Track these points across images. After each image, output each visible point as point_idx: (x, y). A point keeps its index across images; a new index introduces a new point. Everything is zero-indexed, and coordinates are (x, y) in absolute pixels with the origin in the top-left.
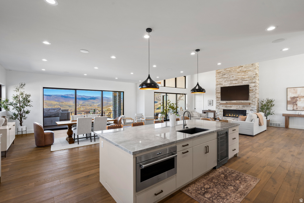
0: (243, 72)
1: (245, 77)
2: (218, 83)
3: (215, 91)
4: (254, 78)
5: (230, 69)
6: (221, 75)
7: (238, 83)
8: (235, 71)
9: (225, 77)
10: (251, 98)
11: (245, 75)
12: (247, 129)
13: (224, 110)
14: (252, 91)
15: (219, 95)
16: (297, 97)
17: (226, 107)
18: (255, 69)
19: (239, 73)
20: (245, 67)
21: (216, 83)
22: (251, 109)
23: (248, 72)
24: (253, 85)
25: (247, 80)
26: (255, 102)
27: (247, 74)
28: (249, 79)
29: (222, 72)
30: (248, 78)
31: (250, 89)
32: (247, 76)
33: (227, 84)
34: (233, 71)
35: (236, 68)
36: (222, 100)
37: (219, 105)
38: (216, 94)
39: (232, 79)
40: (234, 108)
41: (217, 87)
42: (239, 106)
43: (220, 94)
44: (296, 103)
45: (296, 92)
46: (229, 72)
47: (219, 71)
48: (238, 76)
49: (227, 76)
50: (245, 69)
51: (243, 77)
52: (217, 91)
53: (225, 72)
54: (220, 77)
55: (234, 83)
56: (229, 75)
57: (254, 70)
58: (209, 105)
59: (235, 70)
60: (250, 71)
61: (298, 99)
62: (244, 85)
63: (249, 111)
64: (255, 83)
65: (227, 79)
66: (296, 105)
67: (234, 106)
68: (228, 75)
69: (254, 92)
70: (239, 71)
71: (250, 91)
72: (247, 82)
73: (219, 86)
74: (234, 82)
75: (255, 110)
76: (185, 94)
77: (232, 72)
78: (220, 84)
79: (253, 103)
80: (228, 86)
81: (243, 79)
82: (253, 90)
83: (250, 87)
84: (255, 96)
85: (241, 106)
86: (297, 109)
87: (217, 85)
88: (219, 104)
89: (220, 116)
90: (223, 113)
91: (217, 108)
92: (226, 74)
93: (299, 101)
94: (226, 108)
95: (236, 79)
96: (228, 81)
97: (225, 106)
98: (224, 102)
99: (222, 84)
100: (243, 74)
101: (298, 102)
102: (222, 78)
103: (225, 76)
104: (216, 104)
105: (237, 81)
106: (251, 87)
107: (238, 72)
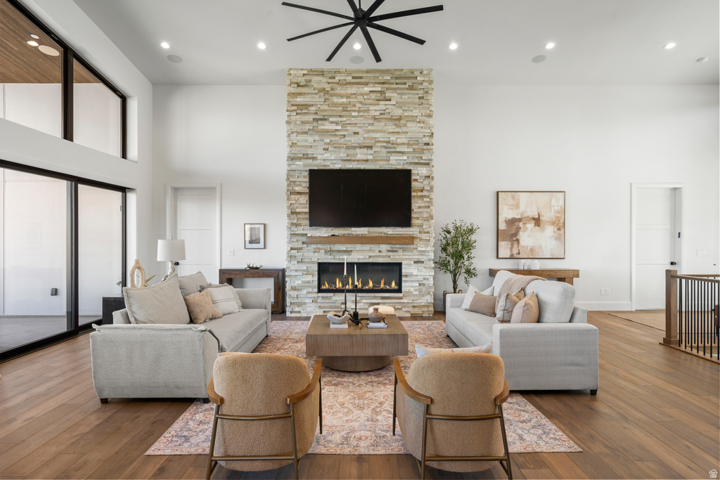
0: (390, 119)
1: (399, 141)
2: (295, 150)
3: (286, 183)
4: (425, 147)
5: (344, 100)
6: (310, 118)
7: (375, 160)
8: (364, 111)
9: (327, 131)
10: (418, 218)
11: (398, 133)
12: (571, 364)
13: (320, 264)
14: (420, 194)
15: (303, 204)
16: (520, 220)
17: (331, 252)
18: (430, 116)
19: (376, 124)
20: (399, 105)
21: (288, 149)
22: (416, 257)
23: (409, 124)
24: (423, 171)
25: (402, 153)
26: (428, 233)
27: (404, 129)
28: (411, 150)
29: (313, 108)
30: (408, 144)
31: (414, 184)
32: (403, 139)
33: (333, 160)
34: (357, 109)
35: (367, 102)
36: (314, 221)
37: (299, 245)
38: (288, 199)
39: (354, 140)
40: (361, 254)
41: (293, 167)
42: (376, 248)
43: (304, 200)
44: (518, 237)
45: (517, 206)
46: (343, 114)
47: (299, 100)
48: (373, 131)
49: (334, 127)
50: (398, 112)
51: (393, 138)
52: (291, 183)
53: (326, 108)
54: (308, 127)
55: (359, 157)
56: (344, 125)
57: (427, 119)
58: (248, 245)
59: (364, 108)
60: (413, 119)
61: (521, 224)
62: (393, 167)
63: (410, 265)
64: (428, 164)
65: (334, 139)
66: (518, 241)
67: (359, 247)
68: (337, 123)
69: (425, 196)
70: (378, 113)
71: (413, 194)
72: (405, 158)
73: (303, 166)
74: (361, 153)
75: (429, 260)
76: (123, 190)
77: (353, 114)
78: (306, 157)
79: (424, 236)
80: (338, 166)
81: (390, 147)
82: (422, 191)
83: (413, 177)
84: (428, 210)
85: (384, 247)
86: (519, 253)
87: (292, 158)
88: (304, 239)
89: (304, 292)
90: (316, 278)
91: (291, 257)
92: (331, 119)
93: (524, 231)
94: (329, 259)
95: (368, 143)
96: (337, 147)
97: (328, 247)
98: (324, 232)
99: (314, 158)
100: (391, 128)
101: (521, 233)
102: (314, 131)
103: (327, 126)
104: (290, 242)
105: (370, 151)
106: (416, 180)
107: (375, 118)
